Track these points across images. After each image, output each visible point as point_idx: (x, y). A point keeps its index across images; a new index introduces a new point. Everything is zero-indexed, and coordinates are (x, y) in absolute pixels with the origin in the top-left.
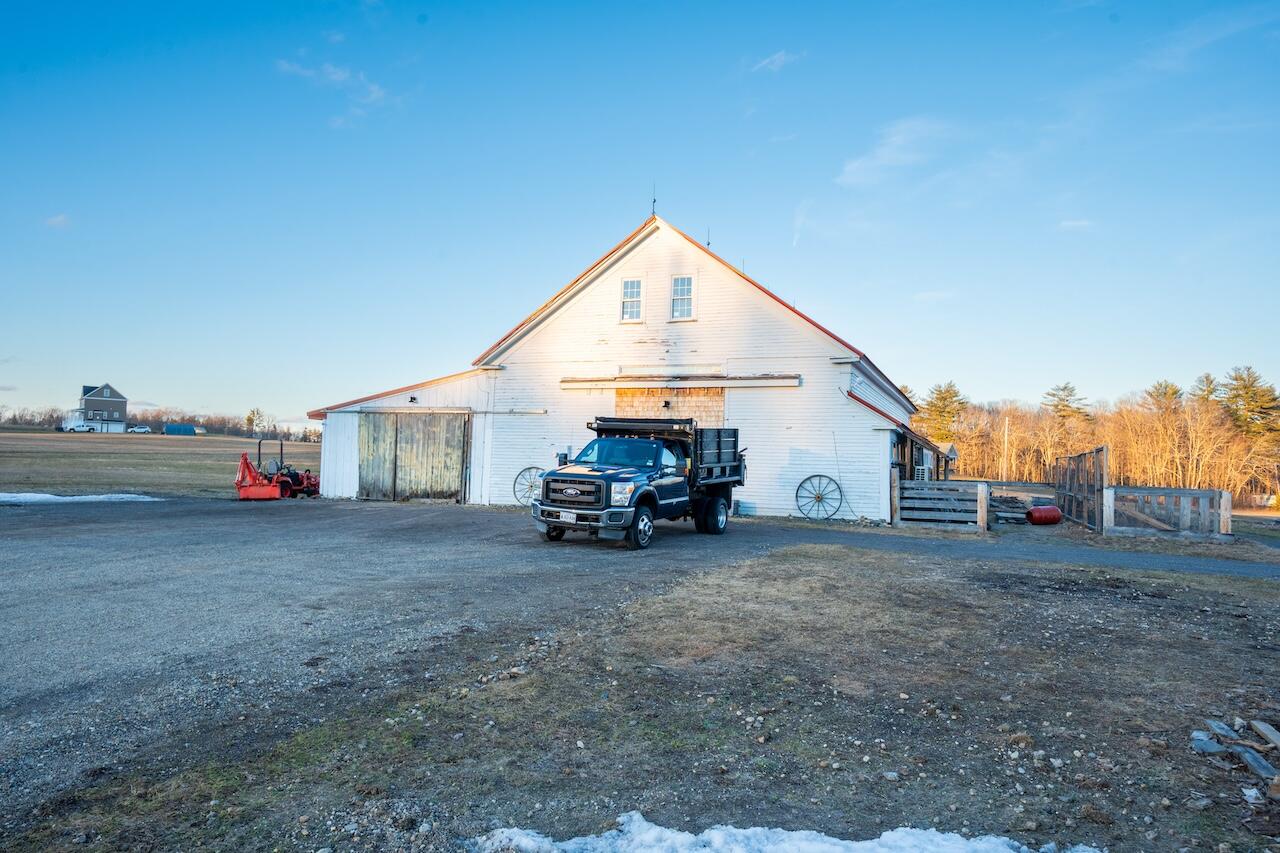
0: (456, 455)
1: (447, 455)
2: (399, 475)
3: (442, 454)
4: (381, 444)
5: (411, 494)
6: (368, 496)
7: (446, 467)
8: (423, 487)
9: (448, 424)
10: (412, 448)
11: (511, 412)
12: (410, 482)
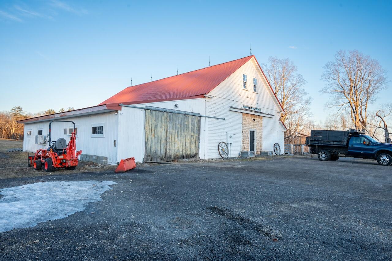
0: (195, 136)
1: (192, 136)
2: (168, 147)
3: (190, 136)
4: (159, 129)
5: (174, 158)
6: (151, 160)
7: (191, 142)
8: (181, 153)
9: (192, 121)
10: (175, 132)
11: (214, 118)
12: (174, 150)
